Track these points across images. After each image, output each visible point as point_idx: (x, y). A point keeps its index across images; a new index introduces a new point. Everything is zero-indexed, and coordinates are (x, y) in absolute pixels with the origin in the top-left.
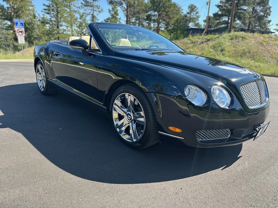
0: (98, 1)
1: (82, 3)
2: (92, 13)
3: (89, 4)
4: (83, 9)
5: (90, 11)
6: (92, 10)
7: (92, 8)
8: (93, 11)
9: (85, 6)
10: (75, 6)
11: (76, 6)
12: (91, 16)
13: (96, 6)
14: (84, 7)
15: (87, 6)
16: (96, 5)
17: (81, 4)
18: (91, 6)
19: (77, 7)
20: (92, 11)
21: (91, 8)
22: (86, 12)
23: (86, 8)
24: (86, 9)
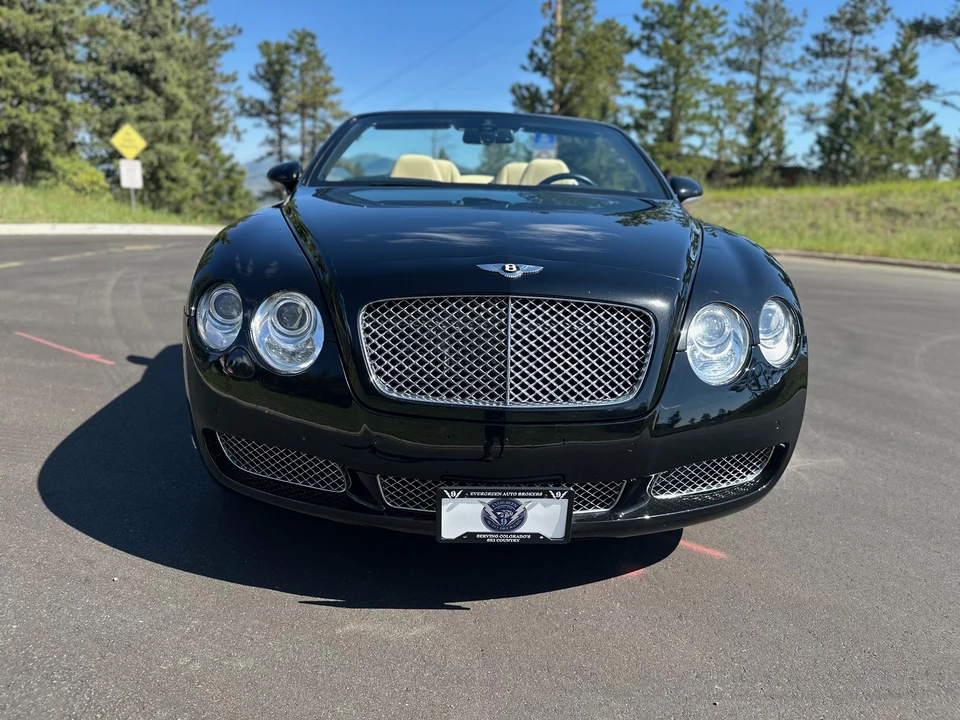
0: (874, 33)
1: (807, 49)
2: (839, 79)
3: (834, 48)
4: (808, 69)
5: (835, 72)
6: (844, 68)
7: (844, 61)
8: (847, 71)
9: (817, 55)
10: (777, 61)
11: (783, 62)
12: (834, 89)
13: (861, 51)
14: (810, 62)
15: (825, 55)
16: (861, 46)
17: (803, 53)
18: (842, 55)
19: (786, 65)
20: (842, 72)
21: (836, 62)
22: (816, 78)
23: (820, 62)
24: (820, 67)
